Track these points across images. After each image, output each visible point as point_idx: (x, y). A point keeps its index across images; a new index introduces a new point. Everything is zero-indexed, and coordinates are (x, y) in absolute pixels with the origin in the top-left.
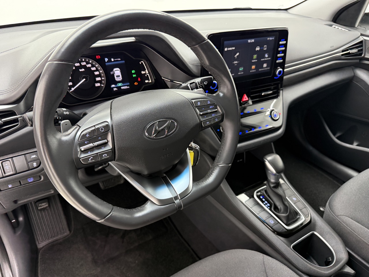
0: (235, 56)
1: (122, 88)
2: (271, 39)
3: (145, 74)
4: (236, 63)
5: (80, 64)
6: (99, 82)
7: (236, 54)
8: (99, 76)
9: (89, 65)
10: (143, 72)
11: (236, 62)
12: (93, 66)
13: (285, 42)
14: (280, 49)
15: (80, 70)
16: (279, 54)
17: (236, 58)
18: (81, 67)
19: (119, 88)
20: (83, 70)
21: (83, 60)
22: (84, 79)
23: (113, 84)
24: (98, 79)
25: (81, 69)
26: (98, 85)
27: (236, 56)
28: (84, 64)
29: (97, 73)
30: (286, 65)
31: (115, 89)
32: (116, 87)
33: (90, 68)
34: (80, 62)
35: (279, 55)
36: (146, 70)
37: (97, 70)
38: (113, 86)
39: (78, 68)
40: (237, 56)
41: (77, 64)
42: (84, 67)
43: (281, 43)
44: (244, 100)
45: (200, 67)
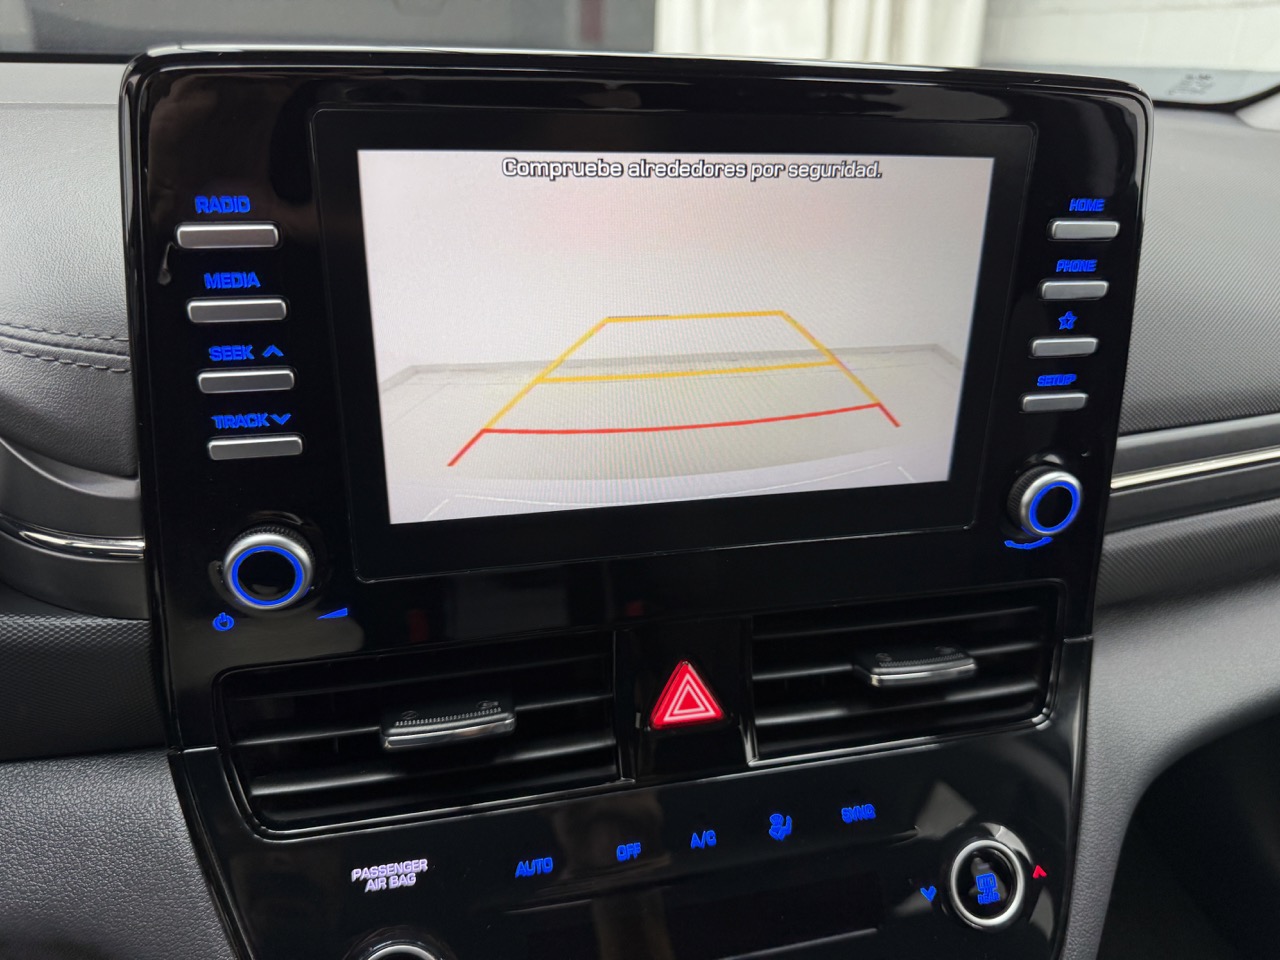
13: (1110, 228)
14: (1051, 288)
16: (1055, 328)
30: (1123, 443)
35: (1043, 346)
43: (1064, 228)
44: (674, 713)
45: (125, 388)
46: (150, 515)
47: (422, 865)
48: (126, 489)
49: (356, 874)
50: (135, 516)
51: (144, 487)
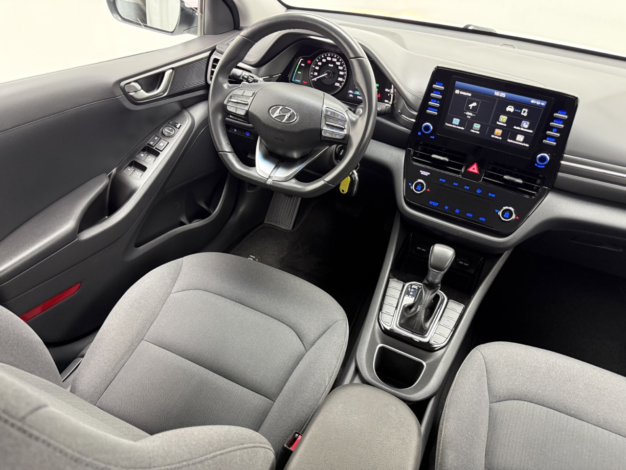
0: (469, 106)
1: (358, 97)
2: (538, 103)
3: (389, 93)
4: (470, 116)
5: (332, 59)
6: (340, 82)
7: (472, 103)
8: (342, 76)
9: (338, 63)
10: (387, 90)
11: (471, 114)
12: (341, 65)
13: (567, 117)
14: (553, 124)
15: (329, 65)
16: (552, 131)
17: (471, 108)
18: (331, 62)
19: (355, 96)
20: (332, 65)
21: (335, 56)
22: (326, 74)
23: (351, 90)
24: (340, 79)
25: (331, 64)
26: (337, 84)
27: (471, 106)
28: (334, 60)
29: (341, 73)
30: (566, 155)
31: (351, 96)
32: (353, 94)
33: (338, 66)
34: (332, 57)
36: (391, 88)
37: (343, 70)
38: (351, 92)
39: (328, 62)
40: (473, 107)
41: (329, 59)
42: (334, 63)
43: (557, 115)
44: (471, 169)
45: (421, 101)
46: (417, 118)
47: (429, 174)
48: (416, 113)
49: (421, 171)
50: (415, 117)
51: (418, 114)
